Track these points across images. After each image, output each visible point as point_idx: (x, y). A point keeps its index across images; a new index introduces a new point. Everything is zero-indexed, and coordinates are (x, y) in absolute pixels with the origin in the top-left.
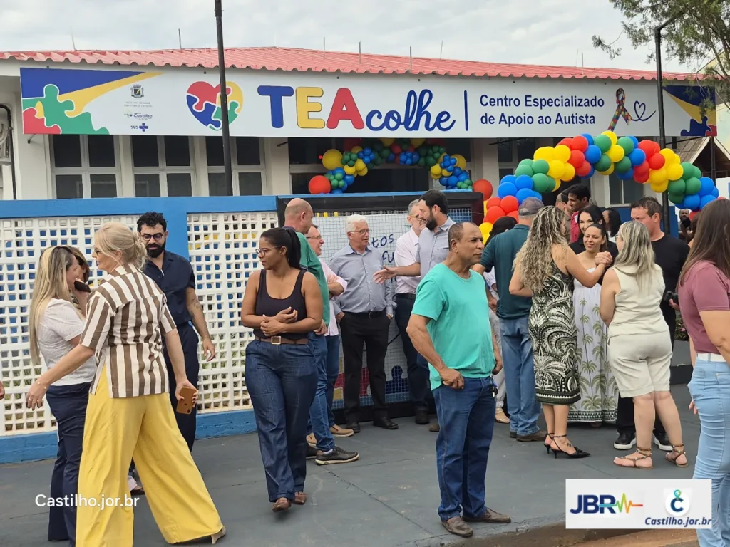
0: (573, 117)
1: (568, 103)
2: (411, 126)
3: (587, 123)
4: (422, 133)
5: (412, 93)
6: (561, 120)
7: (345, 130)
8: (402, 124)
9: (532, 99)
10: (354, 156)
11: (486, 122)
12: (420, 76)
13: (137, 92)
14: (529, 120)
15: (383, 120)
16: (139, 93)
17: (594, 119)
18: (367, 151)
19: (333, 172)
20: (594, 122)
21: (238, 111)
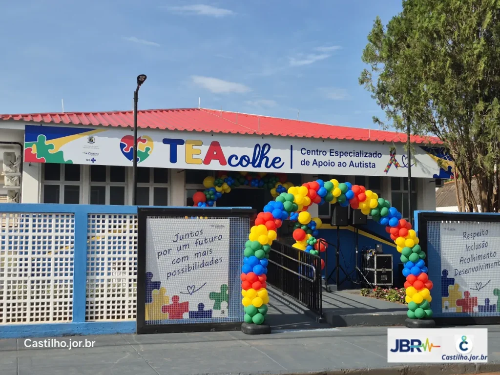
0: (361, 163)
1: (358, 154)
2: (256, 165)
3: (370, 167)
4: (263, 169)
5: (257, 145)
6: (353, 165)
7: (215, 165)
8: (251, 163)
9: (334, 151)
10: (221, 181)
11: (304, 164)
12: (263, 136)
13: (91, 140)
14: (332, 164)
15: (238, 161)
16: (92, 141)
17: (375, 165)
18: (230, 178)
19: (208, 190)
20: (375, 167)
21: (150, 153)
